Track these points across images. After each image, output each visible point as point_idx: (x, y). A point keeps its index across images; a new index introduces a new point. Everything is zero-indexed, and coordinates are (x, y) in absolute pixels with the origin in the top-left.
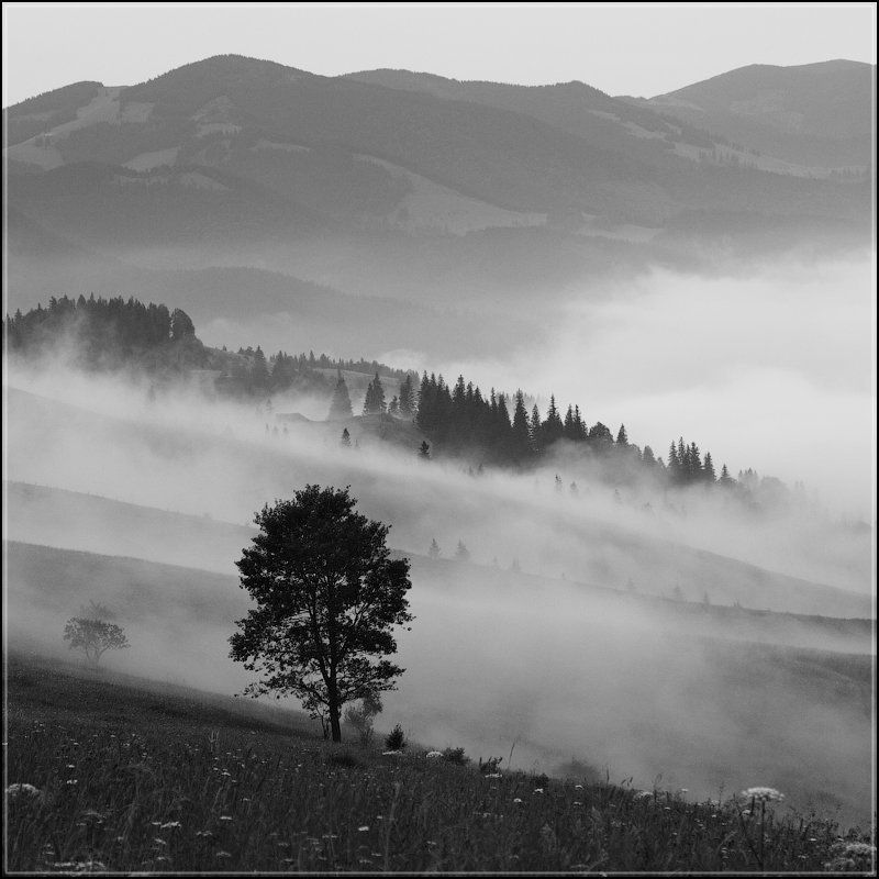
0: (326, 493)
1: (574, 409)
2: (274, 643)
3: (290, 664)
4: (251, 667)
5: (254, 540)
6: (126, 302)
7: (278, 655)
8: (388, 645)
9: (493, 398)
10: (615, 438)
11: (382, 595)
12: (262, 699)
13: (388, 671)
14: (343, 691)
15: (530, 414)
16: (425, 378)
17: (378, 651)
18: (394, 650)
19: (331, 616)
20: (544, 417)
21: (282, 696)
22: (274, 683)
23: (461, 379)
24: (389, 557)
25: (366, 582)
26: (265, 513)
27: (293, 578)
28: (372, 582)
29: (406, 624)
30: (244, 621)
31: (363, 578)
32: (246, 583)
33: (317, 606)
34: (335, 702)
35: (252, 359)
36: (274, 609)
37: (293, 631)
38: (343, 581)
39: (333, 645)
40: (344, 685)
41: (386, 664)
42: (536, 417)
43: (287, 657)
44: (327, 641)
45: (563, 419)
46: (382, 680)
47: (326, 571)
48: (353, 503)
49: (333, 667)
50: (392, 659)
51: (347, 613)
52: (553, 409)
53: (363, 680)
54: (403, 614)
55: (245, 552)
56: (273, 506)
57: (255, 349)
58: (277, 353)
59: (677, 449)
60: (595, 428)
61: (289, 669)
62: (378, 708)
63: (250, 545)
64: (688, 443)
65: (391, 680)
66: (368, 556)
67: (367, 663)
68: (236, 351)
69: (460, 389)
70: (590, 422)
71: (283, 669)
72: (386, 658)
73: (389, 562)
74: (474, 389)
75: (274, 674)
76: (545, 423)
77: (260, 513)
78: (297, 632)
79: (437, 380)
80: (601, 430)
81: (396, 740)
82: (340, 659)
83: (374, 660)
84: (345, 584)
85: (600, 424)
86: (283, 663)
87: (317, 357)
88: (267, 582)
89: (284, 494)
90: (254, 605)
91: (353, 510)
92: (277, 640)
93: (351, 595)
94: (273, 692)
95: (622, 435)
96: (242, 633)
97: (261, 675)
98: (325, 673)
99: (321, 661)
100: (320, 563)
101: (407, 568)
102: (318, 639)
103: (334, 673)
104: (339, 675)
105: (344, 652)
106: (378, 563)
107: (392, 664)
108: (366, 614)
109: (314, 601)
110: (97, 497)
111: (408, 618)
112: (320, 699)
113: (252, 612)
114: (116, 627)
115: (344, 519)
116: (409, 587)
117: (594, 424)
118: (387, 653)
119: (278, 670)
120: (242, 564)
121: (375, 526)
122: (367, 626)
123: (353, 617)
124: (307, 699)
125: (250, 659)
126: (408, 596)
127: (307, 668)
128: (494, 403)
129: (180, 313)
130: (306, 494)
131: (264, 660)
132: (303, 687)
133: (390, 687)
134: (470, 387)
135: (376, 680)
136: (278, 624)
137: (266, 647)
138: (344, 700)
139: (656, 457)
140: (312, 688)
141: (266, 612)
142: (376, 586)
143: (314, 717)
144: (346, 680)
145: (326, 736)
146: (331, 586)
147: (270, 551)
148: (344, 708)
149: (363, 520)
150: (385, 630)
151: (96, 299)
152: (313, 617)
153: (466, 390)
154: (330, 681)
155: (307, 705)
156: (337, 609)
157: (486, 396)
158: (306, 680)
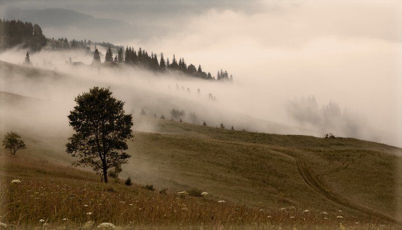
0: (101, 90)
1: (182, 59)
2: (82, 146)
3: (89, 154)
4: (74, 155)
5: (75, 108)
6: (17, 22)
7: (84, 151)
8: (125, 147)
9: (152, 55)
10: (197, 70)
11: (122, 128)
12: (78, 168)
13: (125, 156)
14: (108, 164)
15: (166, 61)
16: (127, 48)
17: (120, 149)
18: (127, 148)
19: (103, 136)
20: (171, 62)
21: (85, 166)
22: (82, 161)
23: (140, 49)
24: (124, 114)
25: (116, 123)
26: (78, 97)
27: (89, 122)
28: (119, 123)
29: (131, 139)
30: (71, 138)
31: (115, 122)
32: (72, 124)
33: (98, 132)
34: (105, 168)
35: (63, 42)
36: (82, 134)
37: (89, 142)
38: (108, 123)
39: (104, 147)
40: (108, 162)
41: (124, 154)
42: (168, 62)
43: (87, 151)
44: (102, 145)
45: (178, 63)
46: (123, 160)
47: (101, 119)
48: (111, 94)
49: (104, 155)
50: (127, 152)
51: (109, 135)
52: (174, 59)
53: (116, 160)
54: (130, 135)
55: (71, 112)
56: (82, 95)
57: (64, 39)
58: (72, 40)
59: (220, 73)
60: (190, 66)
61: (88, 156)
62: (120, 170)
63: (73, 110)
64: (224, 71)
65: (126, 160)
66: (117, 113)
67: (117, 153)
68: (57, 39)
69: (140, 52)
70: (188, 64)
71: (86, 156)
72: (124, 151)
73: (124, 115)
74: (145, 52)
75: (83, 158)
76: (171, 64)
77: (77, 98)
78: (91, 142)
79: (132, 49)
80: (192, 67)
81: (128, 183)
82: (107, 152)
83: (120, 152)
84: (109, 124)
85: (191, 65)
86: (86, 154)
87: (87, 41)
88: (79, 124)
89: (86, 90)
90: (75, 132)
91: (111, 96)
92: (83, 145)
93: (111, 128)
94: (83, 165)
95: (200, 69)
96: (71, 143)
97: (78, 159)
98: (101, 157)
99: (100, 153)
100: (99, 116)
101: (131, 118)
102: (98, 145)
103: (105, 157)
104: (107, 158)
105: (108, 149)
106: (120, 116)
107: (126, 154)
108: (116, 135)
109: (97, 130)
110: (9, 93)
111: (132, 136)
112: (100, 167)
113: (74, 135)
114: (21, 141)
115: (108, 99)
116: (132, 125)
117: (189, 65)
118: (125, 149)
119: (84, 156)
120: (70, 117)
121: (119, 103)
122: (117, 140)
123: (112, 136)
124: (94, 167)
125: (74, 152)
126: (132, 128)
127: (95, 156)
128: (153, 57)
129: (37, 26)
130: (93, 90)
131: (79, 153)
132: (93, 163)
133: (126, 162)
134: (144, 51)
135: (121, 160)
136: (84, 139)
137: (79, 148)
138: (108, 167)
139: (212, 76)
140: (96, 163)
141: (79, 135)
142: (120, 125)
143: (97, 174)
144: (109, 160)
145: (102, 181)
146: (103, 125)
147: (80, 112)
148: (108, 170)
149: (114, 100)
150: (123, 141)
151: (6, 21)
152: (97, 136)
153: (142, 53)
154: (104, 161)
155: (95, 169)
156: (105, 133)
157: (150, 55)
158: (95, 160)
